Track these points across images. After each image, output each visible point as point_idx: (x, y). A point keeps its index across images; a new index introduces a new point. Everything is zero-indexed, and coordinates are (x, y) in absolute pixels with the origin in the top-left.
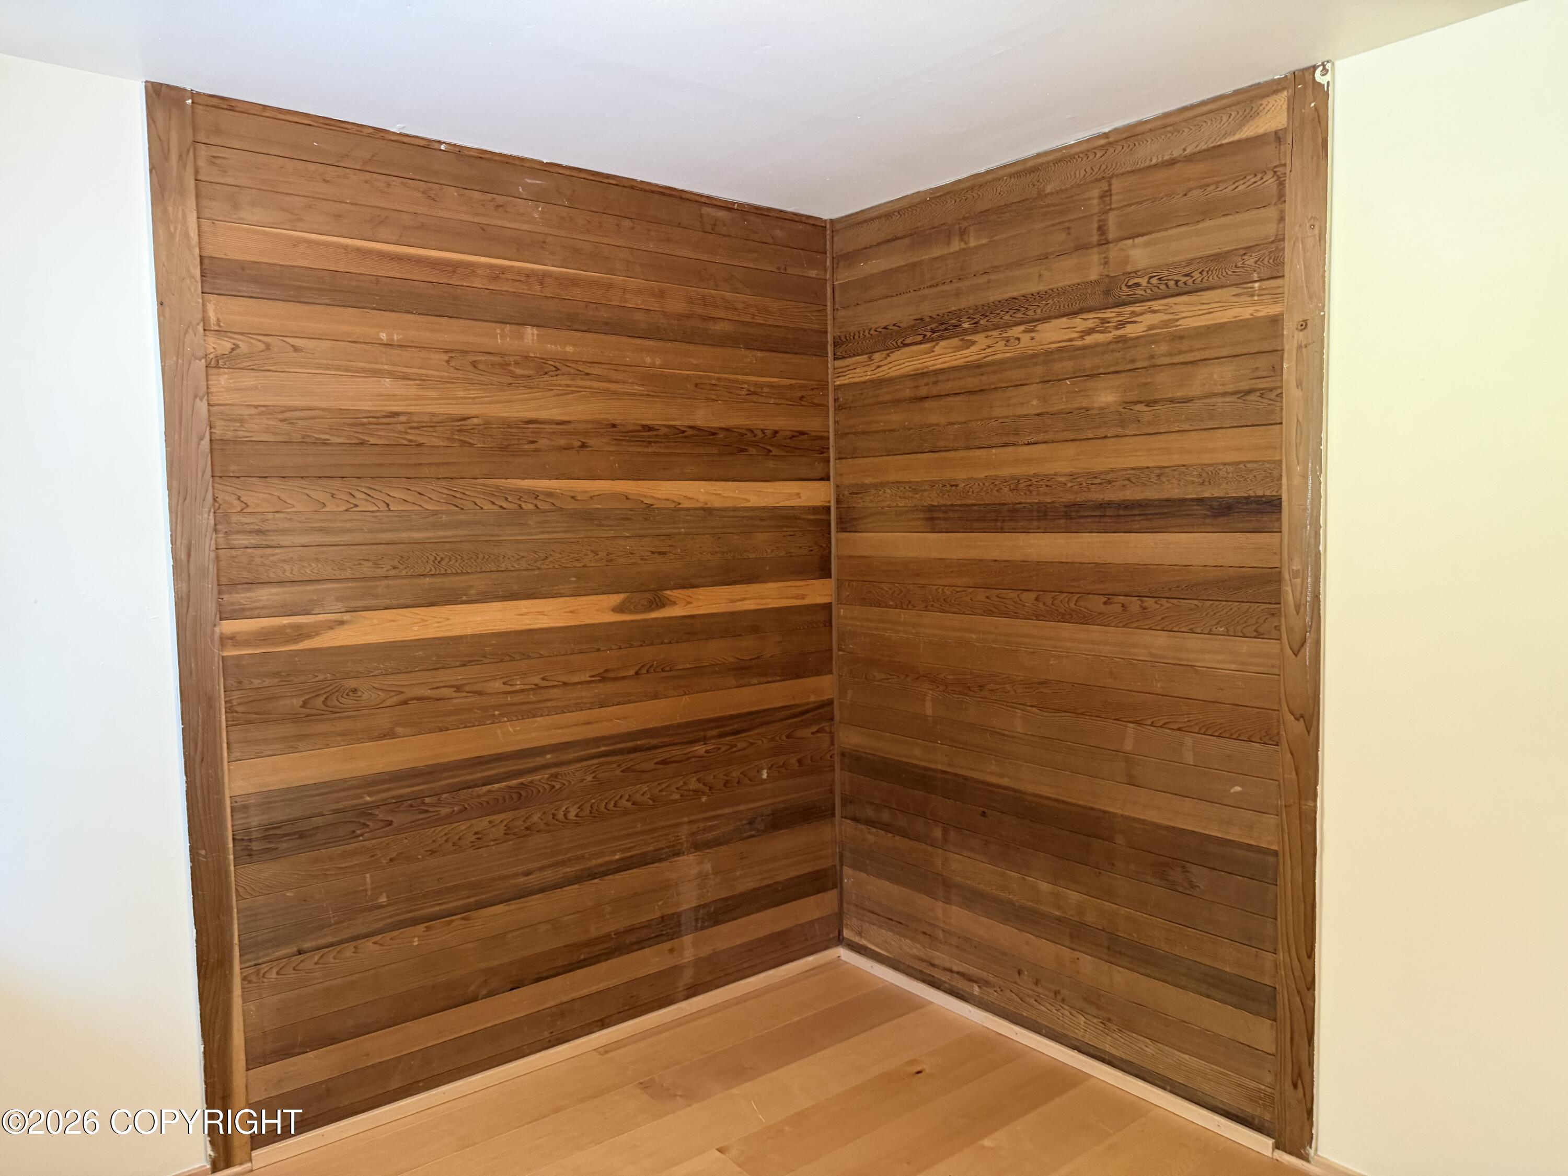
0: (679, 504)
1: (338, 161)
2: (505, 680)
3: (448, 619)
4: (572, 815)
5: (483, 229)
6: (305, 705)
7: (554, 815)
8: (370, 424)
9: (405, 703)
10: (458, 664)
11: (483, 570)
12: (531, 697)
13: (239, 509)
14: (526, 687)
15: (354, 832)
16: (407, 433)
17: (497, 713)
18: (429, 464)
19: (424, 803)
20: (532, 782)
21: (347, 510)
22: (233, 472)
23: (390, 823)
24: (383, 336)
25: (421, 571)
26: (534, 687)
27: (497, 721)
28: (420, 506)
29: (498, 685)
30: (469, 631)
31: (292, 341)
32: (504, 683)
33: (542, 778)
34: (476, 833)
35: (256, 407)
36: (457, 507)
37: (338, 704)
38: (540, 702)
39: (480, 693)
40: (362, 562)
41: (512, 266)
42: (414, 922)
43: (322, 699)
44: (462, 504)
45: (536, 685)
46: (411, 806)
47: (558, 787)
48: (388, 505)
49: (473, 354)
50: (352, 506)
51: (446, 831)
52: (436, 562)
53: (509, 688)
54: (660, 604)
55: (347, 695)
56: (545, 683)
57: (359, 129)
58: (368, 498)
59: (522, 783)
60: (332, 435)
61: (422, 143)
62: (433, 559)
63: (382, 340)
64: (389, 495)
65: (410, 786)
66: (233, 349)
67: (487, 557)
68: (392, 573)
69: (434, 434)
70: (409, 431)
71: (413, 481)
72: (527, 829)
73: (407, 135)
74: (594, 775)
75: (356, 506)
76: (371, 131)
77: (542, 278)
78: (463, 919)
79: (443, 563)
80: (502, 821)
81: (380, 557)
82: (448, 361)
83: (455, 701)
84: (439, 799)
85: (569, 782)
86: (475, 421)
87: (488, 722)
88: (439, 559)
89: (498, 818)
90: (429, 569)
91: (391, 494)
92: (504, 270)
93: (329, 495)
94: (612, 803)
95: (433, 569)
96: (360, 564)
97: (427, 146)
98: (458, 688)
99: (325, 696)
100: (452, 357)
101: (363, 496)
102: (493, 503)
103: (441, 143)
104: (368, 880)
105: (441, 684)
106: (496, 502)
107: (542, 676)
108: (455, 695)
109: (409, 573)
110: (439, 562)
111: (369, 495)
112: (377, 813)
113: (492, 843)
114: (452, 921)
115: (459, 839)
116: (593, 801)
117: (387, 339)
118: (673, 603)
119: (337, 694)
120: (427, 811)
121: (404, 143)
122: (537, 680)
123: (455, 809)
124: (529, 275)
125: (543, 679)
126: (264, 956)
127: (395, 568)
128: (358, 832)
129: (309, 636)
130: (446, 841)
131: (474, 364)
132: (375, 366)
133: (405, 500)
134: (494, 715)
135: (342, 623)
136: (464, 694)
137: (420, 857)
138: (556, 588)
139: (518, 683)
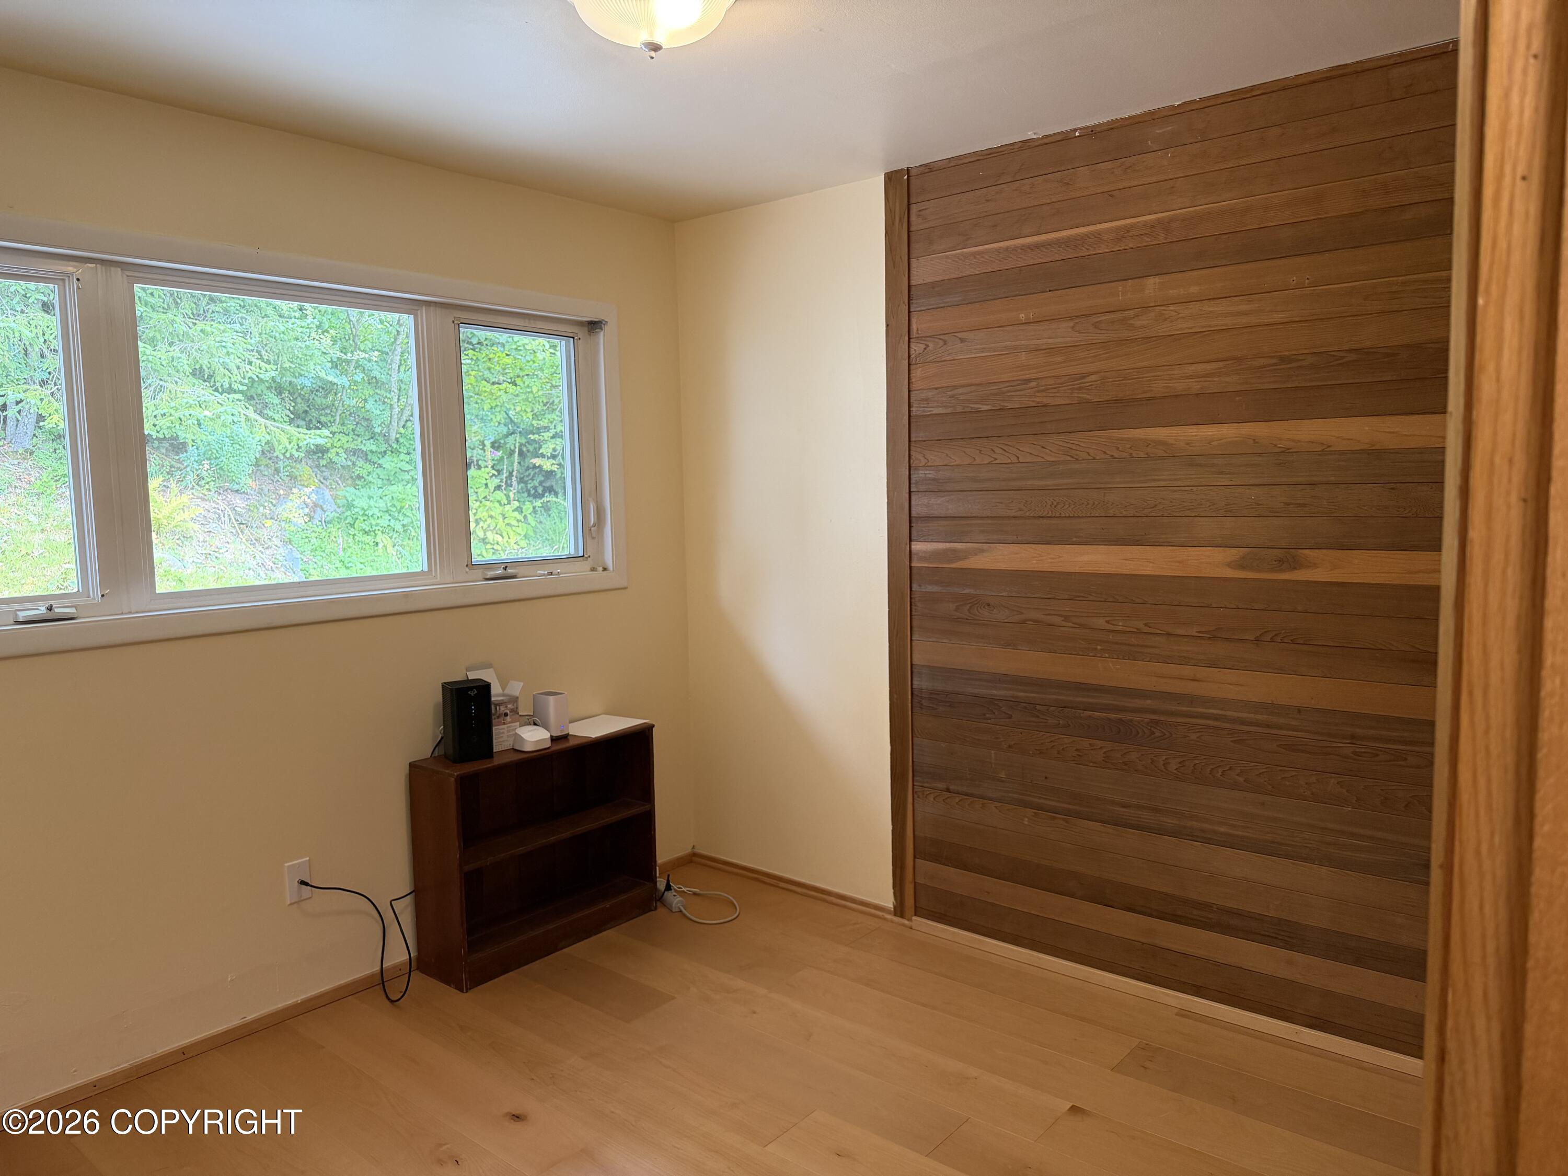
0: (1329, 447)
1: (996, 181)
2: (1108, 619)
3: (1060, 557)
4: (1173, 766)
5: (1111, 196)
6: (957, 609)
7: (1153, 762)
8: (1009, 391)
9: (1024, 622)
10: (1066, 597)
11: (1092, 515)
12: (1133, 640)
13: (924, 464)
14: (1128, 629)
15: (984, 715)
16: (1035, 396)
17: (1099, 647)
18: (1051, 421)
19: (1036, 709)
20: (1131, 721)
21: (989, 463)
22: (922, 437)
23: (1010, 717)
24: (1022, 316)
25: (1040, 514)
26: (1135, 630)
27: (1099, 655)
28: (1043, 458)
29: (1101, 622)
30: (1077, 570)
31: (959, 335)
32: (1108, 622)
33: (1142, 721)
34: (1077, 750)
35: (936, 389)
36: (1073, 457)
37: (978, 613)
38: (1142, 646)
39: (1082, 626)
40: (998, 504)
41: (1137, 222)
42: (1027, 805)
43: (968, 607)
44: (1077, 455)
45: (1137, 629)
46: (1026, 708)
47: (1158, 734)
48: (1018, 458)
49: (1095, 316)
50: (993, 459)
51: (1053, 739)
52: (1053, 506)
53: (1111, 627)
54: (1295, 564)
55: (984, 607)
56: (1146, 629)
57: (1011, 147)
58: (1004, 452)
59: (1121, 719)
60: (982, 404)
61: (1059, 138)
62: (1050, 503)
63: (1022, 320)
64: (1019, 450)
65: (1025, 691)
66: (925, 349)
67: (1096, 503)
68: (1019, 514)
69: (1058, 395)
70: (1037, 394)
71: (1039, 437)
72: (1125, 763)
73: (1048, 136)
74: (1198, 734)
75: (996, 459)
76: (1020, 145)
77: (1165, 225)
78: (1064, 820)
79: (1059, 507)
80: (1101, 748)
81: (1010, 501)
82: (1073, 327)
83: (1062, 629)
84: (1048, 710)
85: (1171, 734)
86: (1093, 378)
87: (1091, 654)
88: (1055, 503)
89: (1100, 743)
90: (1047, 512)
91: (1021, 449)
92: (1128, 229)
93: (978, 452)
94: (1220, 770)
95: (1050, 512)
96: (996, 506)
97: (1065, 138)
98: (1066, 618)
99: (970, 605)
100: (1077, 323)
101: (1001, 451)
102: (1105, 453)
103: (1075, 130)
104: (993, 756)
105: (1052, 612)
106: (1108, 452)
107: (1145, 622)
108: (1064, 623)
109: (1031, 515)
110: (1055, 507)
111: (1005, 451)
112: (1001, 705)
113: (1091, 764)
114: (1055, 818)
115: (1063, 749)
116: (1197, 762)
117: (1025, 319)
118: (1315, 566)
119: (977, 605)
120: (1038, 717)
121: (1047, 144)
122: (1140, 625)
123: (1061, 722)
124: (1152, 226)
125: (1146, 625)
126: (928, 783)
127: (1021, 510)
128: (987, 715)
129: (960, 559)
130: (1052, 747)
131: (1096, 325)
132: (1014, 343)
133: (1031, 454)
134: (1096, 649)
135: (982, 551)
136: (1070, 624)
137: (1031, 752)
138: (1163, 536)
139: (1120, 624)
